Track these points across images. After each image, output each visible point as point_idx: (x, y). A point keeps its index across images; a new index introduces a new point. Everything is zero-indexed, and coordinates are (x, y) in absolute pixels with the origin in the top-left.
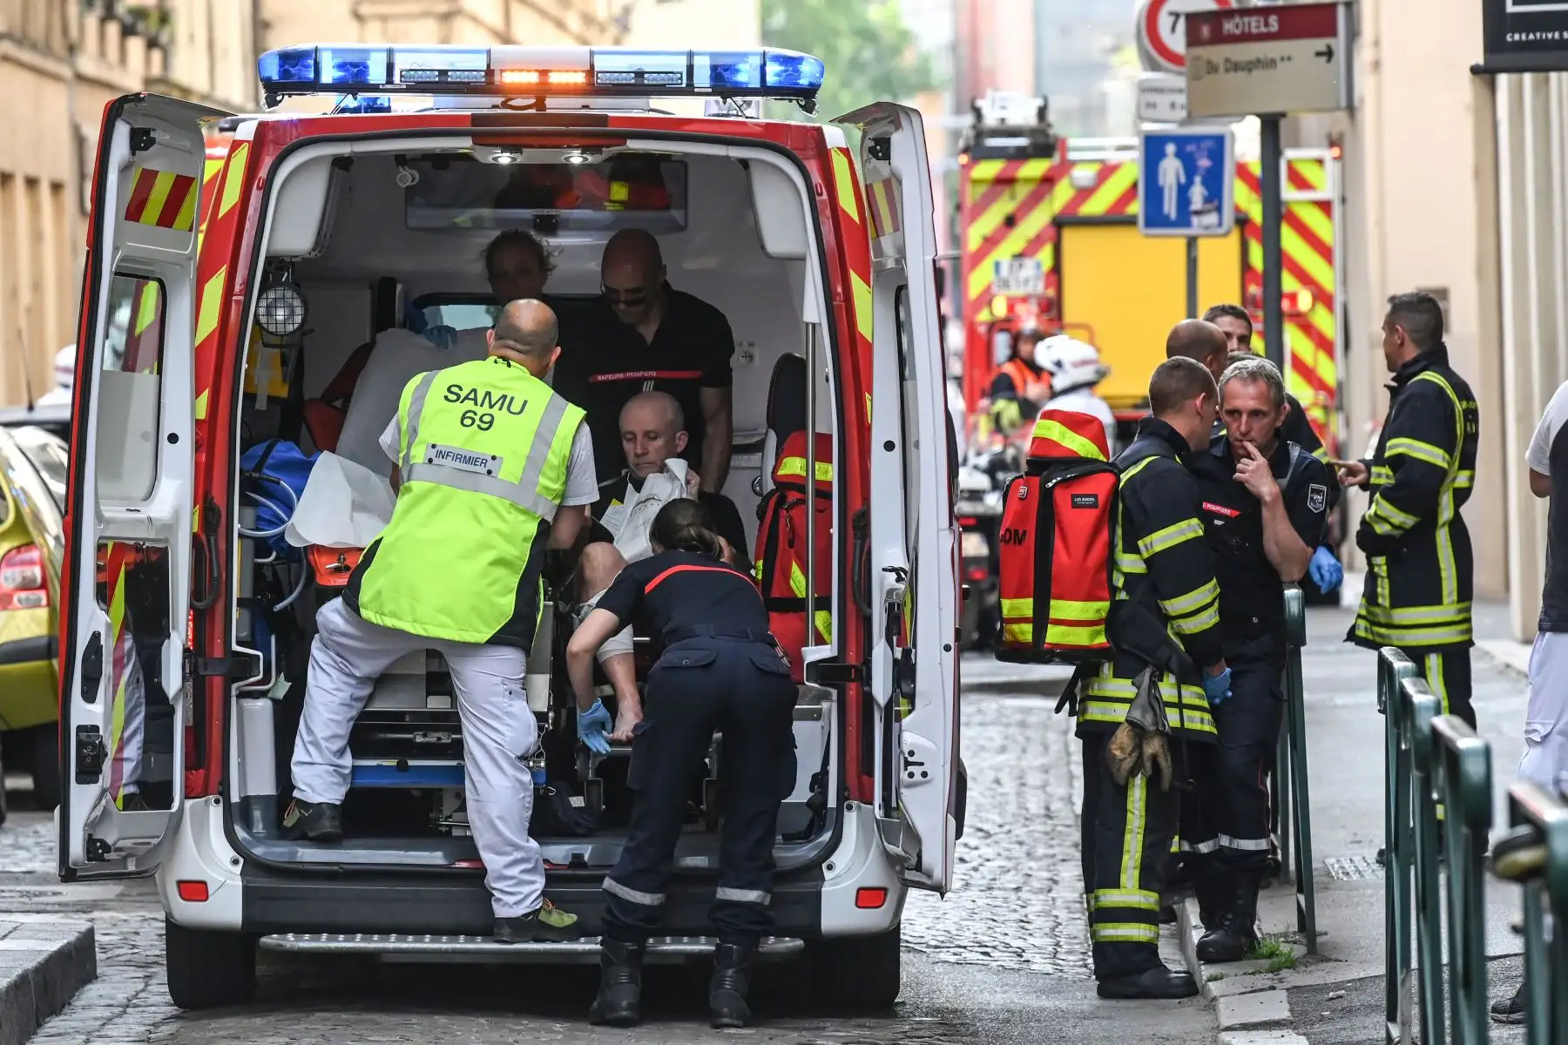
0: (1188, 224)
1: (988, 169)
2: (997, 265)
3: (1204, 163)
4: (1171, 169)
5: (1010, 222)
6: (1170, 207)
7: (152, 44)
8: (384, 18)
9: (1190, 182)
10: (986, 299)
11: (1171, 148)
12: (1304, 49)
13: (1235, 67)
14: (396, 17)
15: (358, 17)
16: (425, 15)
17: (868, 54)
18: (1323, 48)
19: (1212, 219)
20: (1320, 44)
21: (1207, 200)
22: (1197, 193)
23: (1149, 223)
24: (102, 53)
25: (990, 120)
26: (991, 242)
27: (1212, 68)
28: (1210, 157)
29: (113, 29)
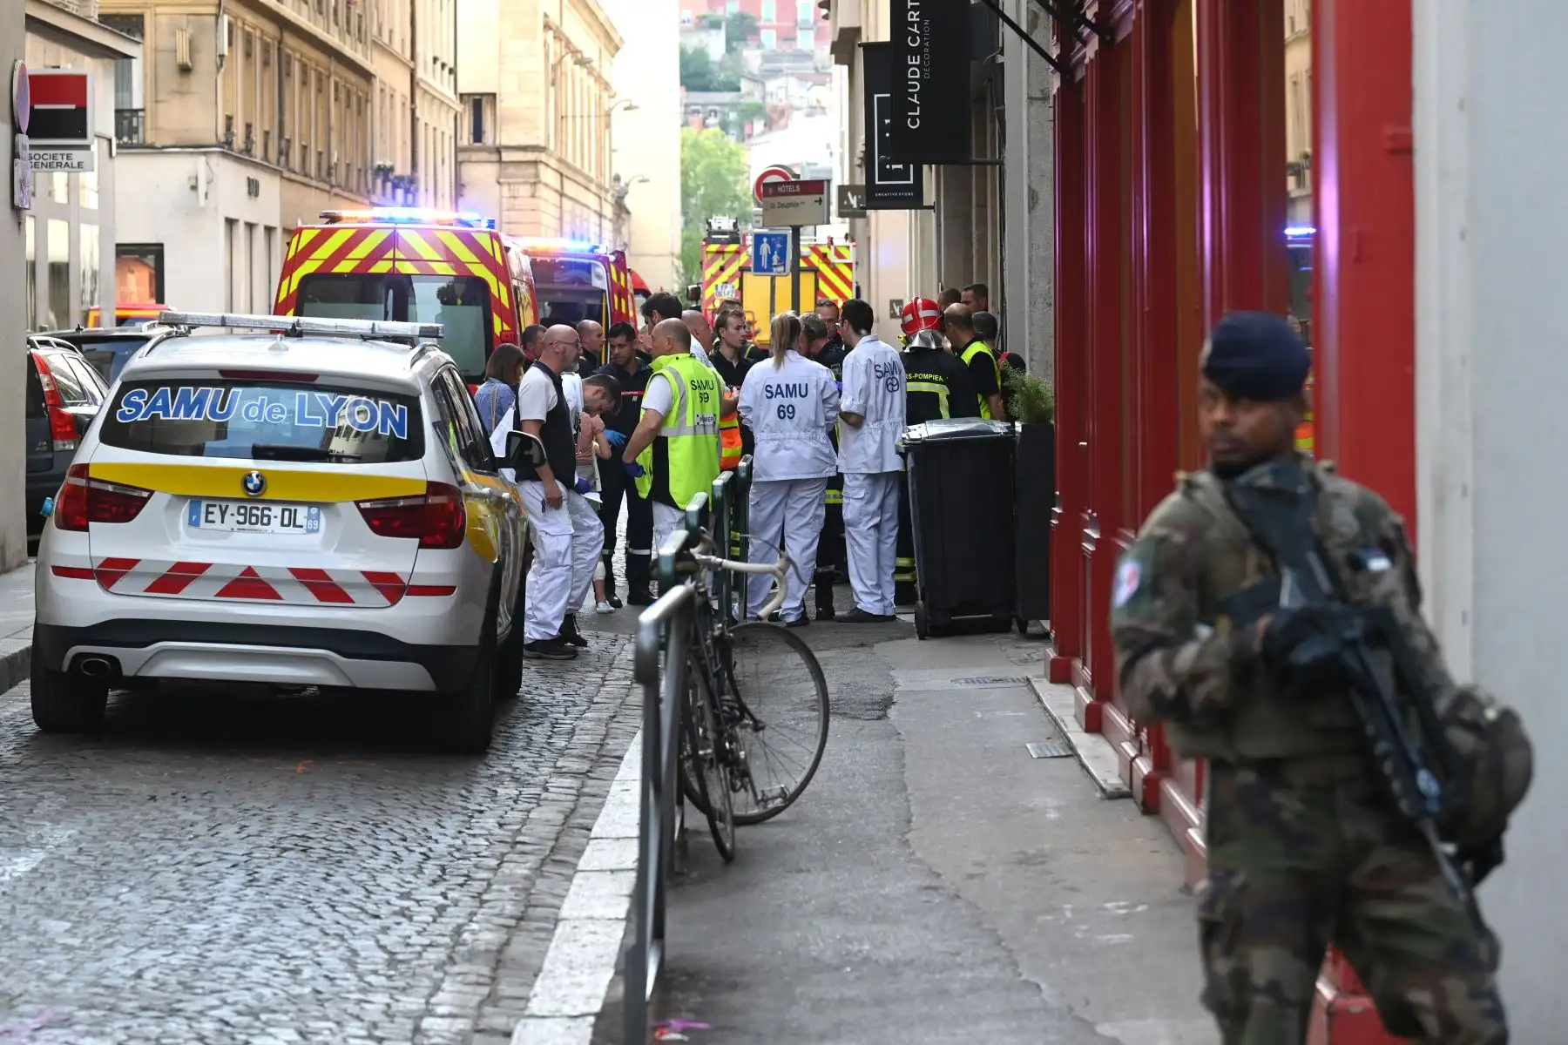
0: (772, 271)
1: (714, 247)
2: (717, 286)
3: (779, 246)
4: (765, 248)
5: (722, 269)
6: (764, 264)
7: (407, 191)
8: (509, 184)
9: (773, 253)
10: (712, 300)
11: (765, 240)
12: (810, 199)
13: (782, 206)
14: (515, 183)
15: (499, 183)
16: (525, 183)
17: (736, 205)
18: (818, 199)
19: (781, 269)
20: (817, 197)
21: (779, 261)
22: (775, 258)
23: (755, 271)
24: (384, 193)
25: (715, 227)
26: (714, 277)
27: (773, 206)
28: (781, 243)
29: (389, 185)
